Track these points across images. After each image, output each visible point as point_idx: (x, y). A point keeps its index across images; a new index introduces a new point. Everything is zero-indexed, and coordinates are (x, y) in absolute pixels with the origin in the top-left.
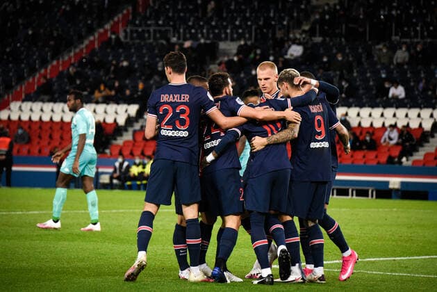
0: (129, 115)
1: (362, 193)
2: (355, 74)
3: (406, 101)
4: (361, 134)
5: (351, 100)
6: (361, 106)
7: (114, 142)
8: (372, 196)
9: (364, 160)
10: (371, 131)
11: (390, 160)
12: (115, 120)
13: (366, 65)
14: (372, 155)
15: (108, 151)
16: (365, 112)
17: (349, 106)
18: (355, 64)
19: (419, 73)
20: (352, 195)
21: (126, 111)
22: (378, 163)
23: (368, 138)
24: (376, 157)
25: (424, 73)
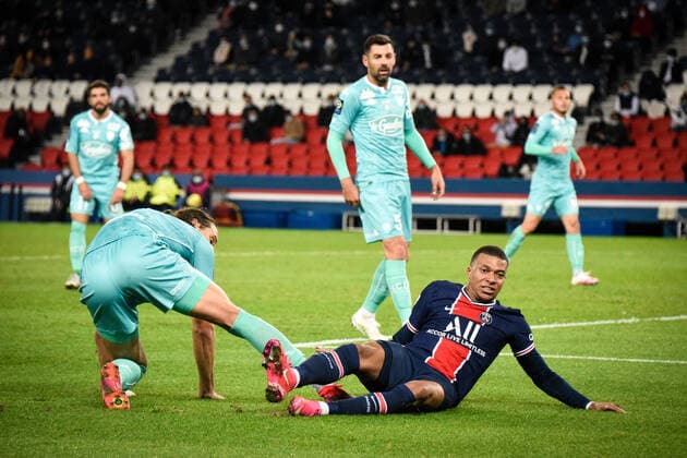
0: (72, 100)
1: (459, 225)
2: (447, 30)
3: (529, 73)
4: (456, 128)
5: (440, 73)
6: (457, 82)
7: (48, 144)
8: (475, 229)
9: (461, 171)
10: (472, 125)
11: (503, 172)
12: (49, 107)
13: (464, 15)
14: (474, 163)
15: (36, 160)
16: (463, 91)
17: (437, 82)
18: (445, 13)
19: (551, 27)
20: (443, 228)
21: (67, 92)
22: (485, 176)
23: (467, 136)
24: (482, 166)
25: (559, 26)
